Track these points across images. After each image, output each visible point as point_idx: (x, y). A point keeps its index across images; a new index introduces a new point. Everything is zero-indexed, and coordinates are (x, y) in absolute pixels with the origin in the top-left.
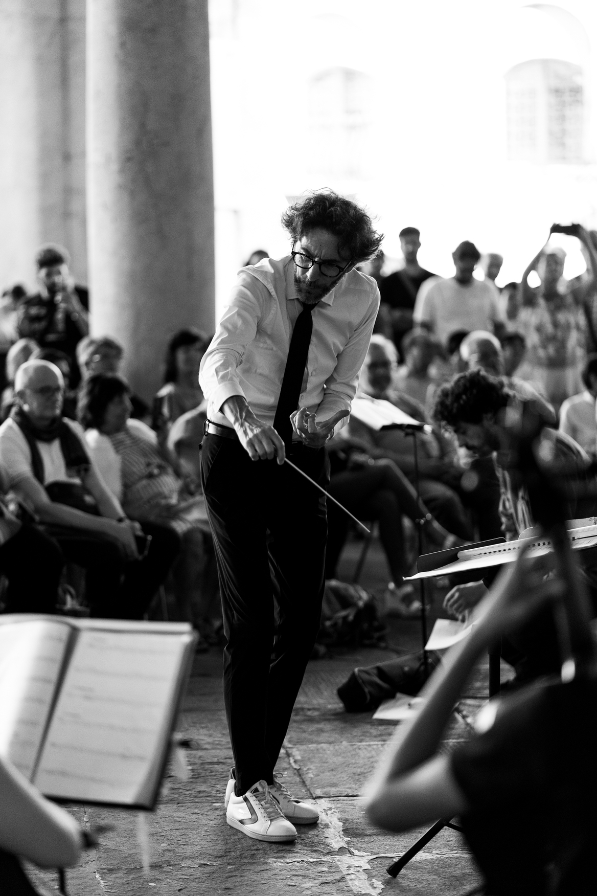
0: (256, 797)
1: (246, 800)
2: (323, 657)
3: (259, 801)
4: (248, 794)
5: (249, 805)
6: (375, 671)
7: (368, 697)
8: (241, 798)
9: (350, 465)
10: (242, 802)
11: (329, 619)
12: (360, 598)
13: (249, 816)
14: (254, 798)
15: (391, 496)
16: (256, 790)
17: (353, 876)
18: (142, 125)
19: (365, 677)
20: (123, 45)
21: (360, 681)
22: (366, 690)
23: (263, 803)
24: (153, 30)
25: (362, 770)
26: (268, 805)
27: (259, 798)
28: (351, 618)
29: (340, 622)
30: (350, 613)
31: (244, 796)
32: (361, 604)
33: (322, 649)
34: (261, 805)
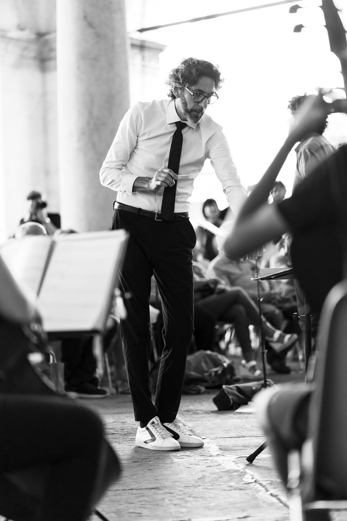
0: (154, 427)
1: (147, 429)
2: (204, 393)
3: (155, 428)
4: (149, 425)
5: (150, 431)
6: (235, 388)
7: (232, 401)
8: (144, 428)
9: (217, 291)
10: (145, 431)
11: (207, 372)
12: (225, 362)
13: (151, 438)
14: (152, 427)
15: (241, 308)
16: (153, 423)
17: (226, 464)
18: (91, 113)
19: (230, 390)
20: (78, 67)
21: (226, 392)
22: (230, 397)
23: (158, 429)
24: (96, 59)
25: (229, 428)
26: (161, 431)
27: (155, 427)
28: (220, 372)
29: (213, 374)
30: (219, 370)
31: (146, 427)
32: (225, 365)
33: (203, 389)
34: (157, 431)
